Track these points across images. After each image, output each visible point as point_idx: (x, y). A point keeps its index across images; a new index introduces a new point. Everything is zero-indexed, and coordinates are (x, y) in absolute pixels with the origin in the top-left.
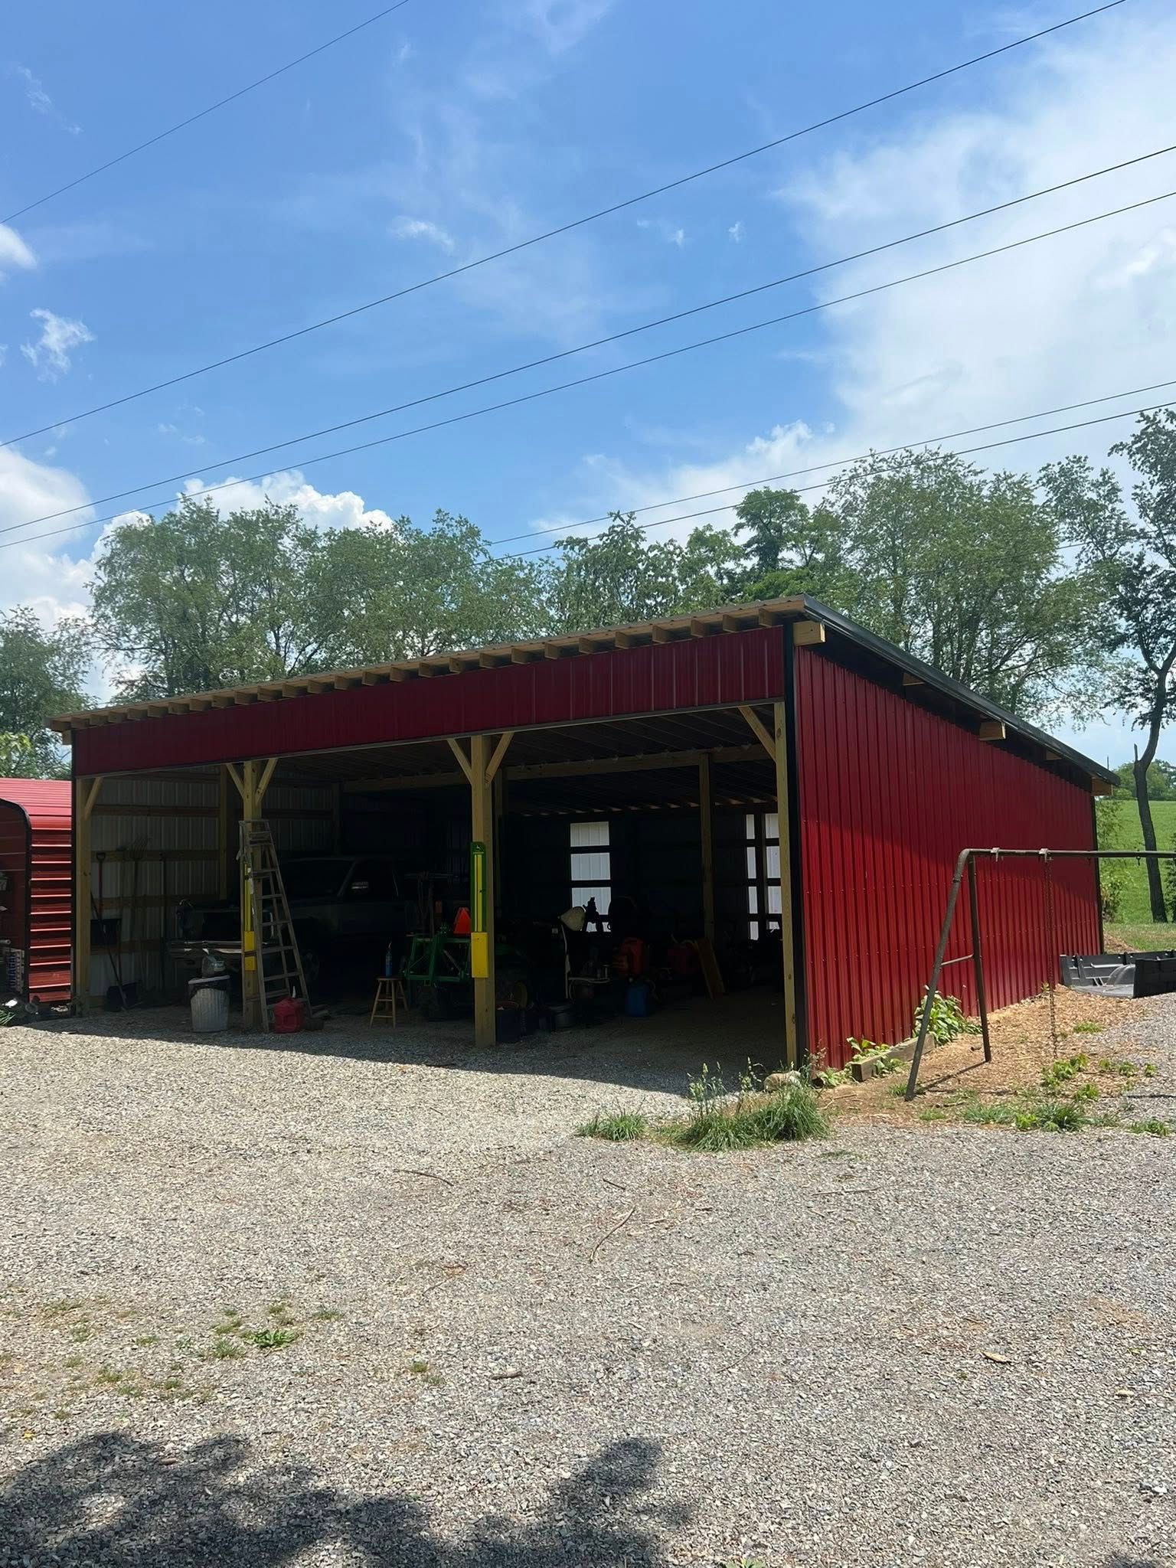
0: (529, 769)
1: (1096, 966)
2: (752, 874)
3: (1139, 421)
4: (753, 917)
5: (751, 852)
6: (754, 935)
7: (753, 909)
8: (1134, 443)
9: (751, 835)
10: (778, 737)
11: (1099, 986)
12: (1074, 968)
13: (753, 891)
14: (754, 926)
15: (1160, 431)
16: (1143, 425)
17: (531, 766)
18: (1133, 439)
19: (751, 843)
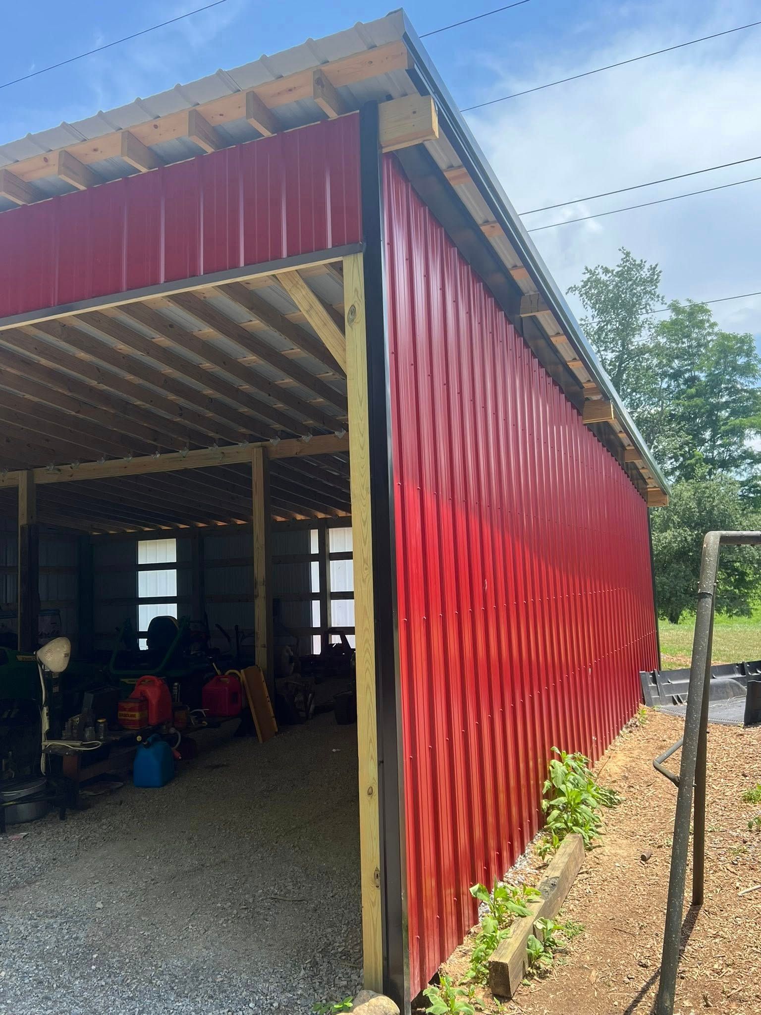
0: (59, 470)
1: (674, 683)
2: (316, 588)
3: (584, 273)
4: (316, 631)
5: (315, 566)
6: (317, 650)
7: (316, 623)
8: (583, 287)
9: (315, 549)
10: (351, 321)
11: (679, 704)
12: (653, 685)
13: (316, 605)
14: (317, 640)
15: (598, 281)
16: (588, 275)
17: (60, 467)
18: (582, 283)
19: (315, 558)
